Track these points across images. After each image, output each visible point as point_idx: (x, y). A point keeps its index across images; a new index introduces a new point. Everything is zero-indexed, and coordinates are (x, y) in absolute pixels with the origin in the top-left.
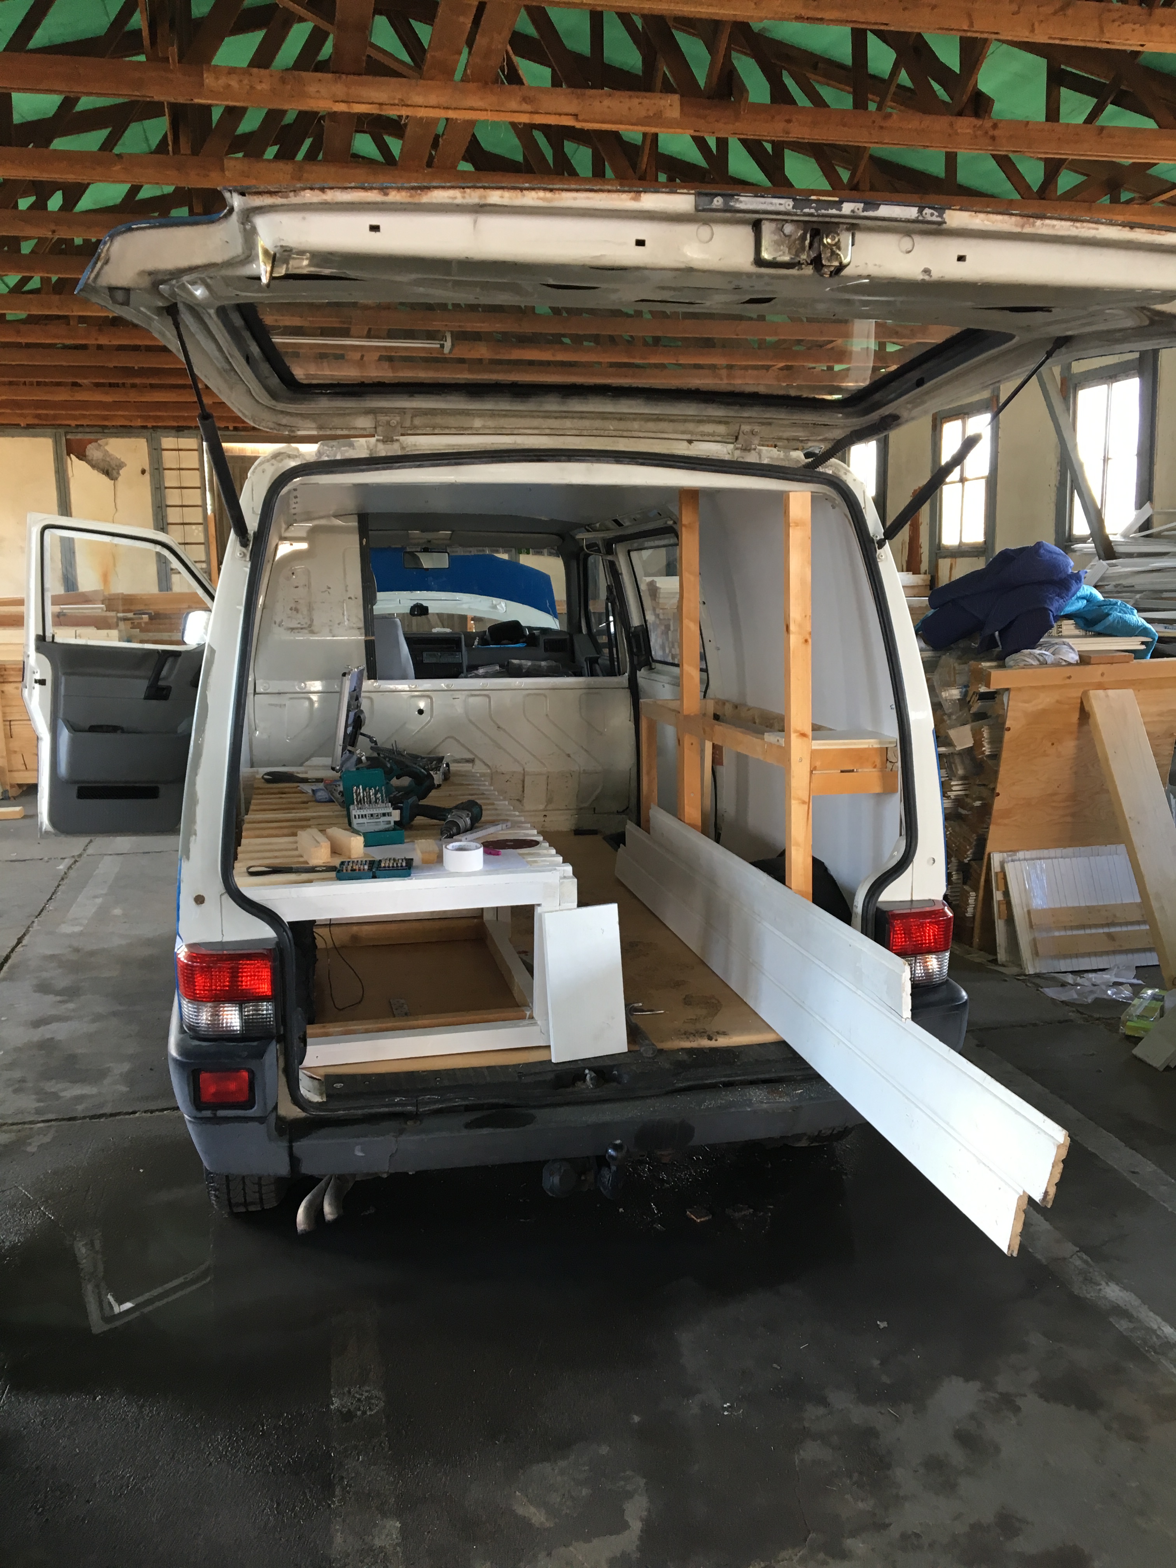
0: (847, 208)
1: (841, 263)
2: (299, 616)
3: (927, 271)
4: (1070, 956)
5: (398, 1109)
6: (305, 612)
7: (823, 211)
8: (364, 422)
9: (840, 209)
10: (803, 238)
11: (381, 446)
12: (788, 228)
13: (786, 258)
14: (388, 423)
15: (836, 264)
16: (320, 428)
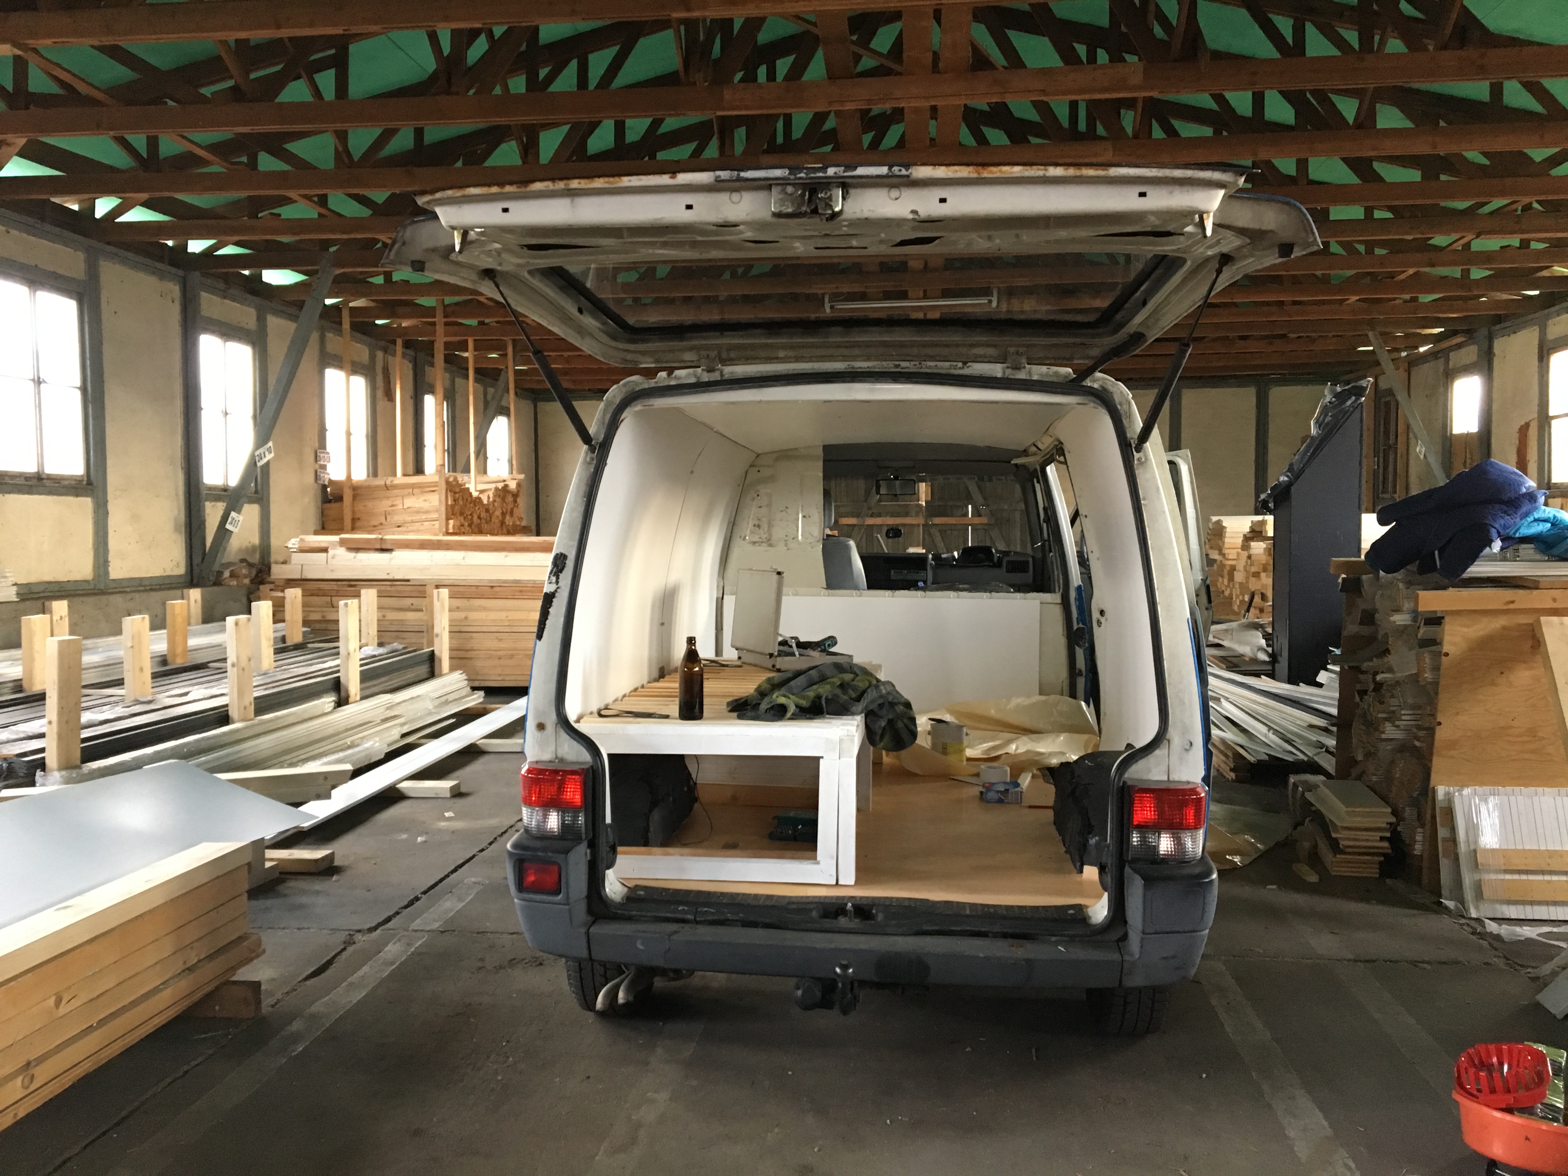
0: (831, 171)
1: (833, 211)
2: (761, 531)
3: (914, 212)
4: (1523, 903)
5: (680, 916)
6: (766, 529)
7: (812, 175)
8: (689, 356)
9: (826, 172)
10: (803, 195)
11: (705, 374)
12: (790, 189)
13: (790, 210)
14: (708, 356)
15: (830, 212)
16: (657, 361)
